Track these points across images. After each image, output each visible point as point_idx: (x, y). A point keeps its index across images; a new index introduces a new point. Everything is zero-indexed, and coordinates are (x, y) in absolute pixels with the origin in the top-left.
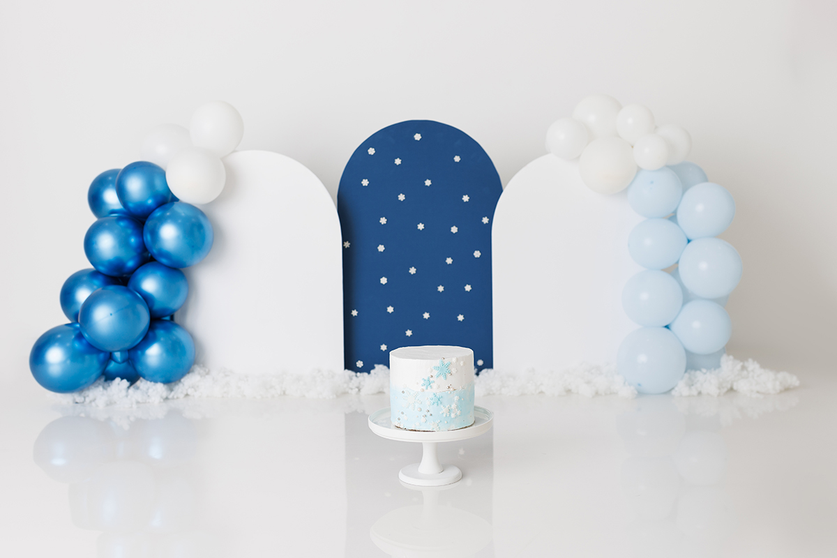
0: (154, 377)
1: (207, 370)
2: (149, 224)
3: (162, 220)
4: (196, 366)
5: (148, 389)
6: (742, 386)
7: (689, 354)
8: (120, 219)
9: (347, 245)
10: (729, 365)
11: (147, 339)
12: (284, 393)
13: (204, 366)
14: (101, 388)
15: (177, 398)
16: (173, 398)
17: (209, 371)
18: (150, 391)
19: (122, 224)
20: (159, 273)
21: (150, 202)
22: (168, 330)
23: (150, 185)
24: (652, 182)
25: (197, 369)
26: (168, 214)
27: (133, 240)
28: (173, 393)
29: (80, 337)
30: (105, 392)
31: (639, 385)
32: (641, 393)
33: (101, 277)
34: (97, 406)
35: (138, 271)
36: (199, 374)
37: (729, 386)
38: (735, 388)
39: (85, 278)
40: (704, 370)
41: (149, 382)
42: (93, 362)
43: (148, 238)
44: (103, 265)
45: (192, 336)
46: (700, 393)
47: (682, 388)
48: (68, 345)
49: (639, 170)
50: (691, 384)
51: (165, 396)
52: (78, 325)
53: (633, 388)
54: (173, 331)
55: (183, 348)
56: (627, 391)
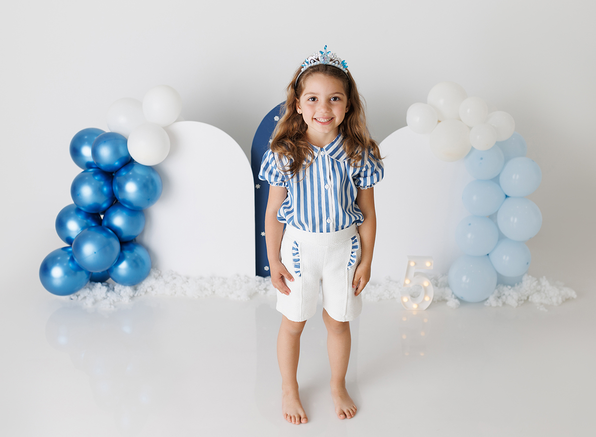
0: (124, 281)
1: (159, 272)
2: (117, 179)
3: (127, 179)
4: (152, 269)
5: (120, 291)
6: (536, 299)
7: (499, 275)
8: (95, 174)
9: (258, 186)
10: (528, 283)
11: (120, 259)
12: (214, 292)
13: (157, 269)
14: (88, 291)
15: (140, 295)
16: (137, 296)
17: (161, 272)
18: (122, 293)
19: (97, 178)
20: (125, 213)
21: (117, 163)
22: (131, 250)
23: (116, 151)
24: (482, 159)
25: (154, 273)
26: (131, 173)
27: (105, 189)
28: (137, 293)
29: (72, 259)
30: (91, 293)
32: (462, 302)
33: (83, 213)
34: (87, 304)
35: (111, 209)
36: (154, 276)
37: (526, 298)
38: (530, 299)
39: (72, 213)
40: (509, 287)
41: (120, 286)
42: (83, 276)
43: (116, 188)
44: (83, 207)
45: (147, 249)
46: (504, 304)
47: (492, 301)
48: (65, 264)
49: (473, 149)
50: (498, 298)
51: (132, 296)
52: (70, 249)
53: (457, 301)
54: (135, 251)
55: (142, 261)
56: (452, 303)
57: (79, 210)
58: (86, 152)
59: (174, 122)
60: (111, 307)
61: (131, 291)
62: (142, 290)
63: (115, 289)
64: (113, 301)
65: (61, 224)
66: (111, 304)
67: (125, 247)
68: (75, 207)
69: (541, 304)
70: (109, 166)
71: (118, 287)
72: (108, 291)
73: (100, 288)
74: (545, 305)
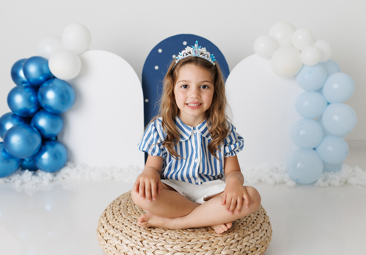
0: (46, 169)
2: (41, 90)
3: (47, 89)
4: (68, 162)
5: (42, 176)
6: (352, 181)
7: (324, 163)
8: (26, 87)
9: (147, 101)
10: (346, 170)
11: (41, 150)
12: (113, 178)
13: (73, 162)
14: (18, 175)
15: (58, 180)
16: (56, 180)
18: (44, 177)
19: (27, 90)
20: (47, 117)
21: (41, 78)
22: (52, 145)
23: (41, 70)
24: (310, 73)
25: (69, 164)
26: (51, 85)
27: (32, 98)
28: (56, 177)
29: (4, 150)
30: (20, 177)
31: (298, 180)
32: (298, 184)
33: (17, 117)
34: (16, 185)
35: (37, 114)
37: (345, 181)
38: (348, 182)
39: (10, 117)
40: (332, 172)
41: (43, 172)
42: (13, 164)
43: (40, 97)
44: (17, 111)
45: (66, 148)
46: (329, 185)
49: (303, 65)
50: (325, 180)
51: (51, 180)
53: (294, 182)
56: (291, 183)
57: (14, 116)
58: (21, 74)
59: (85, 51)
60: (33, 187)
61: (51, 176)
62: (60, 176)
64: (36, 182)
66: (33, 185)
67: (46, 143)
68: (13, 113)
69: (357, 185)
70: (36, 80)
71: (41, 174)
72: (33, 175)
73: (27, 173)
74: (361, 185)
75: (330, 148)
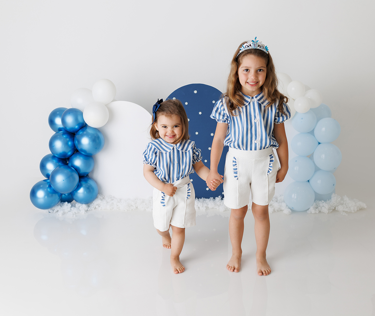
0: (82, 201)
1: (103, 196)
2: (77, 136)
3: (82, 136)
4: (98, 195)
5: (79, 207)
6: (340, 208)
7: (316, 194)
8: (64, 134)
10: (335, 199)
11: (79, 187)
12: (137, 207)
13: (102, 195)
14: (59, 207)
15: (92, 210)
16: (90, 210)
17: (104, 197)
18: (80, 208)
19: (64, 136)
20: (82, 158)
21: (77, 127)
22: (86, 181)
23: (76, 119)
24: (302, 119)
25: (99, 197)
26: (85, 133)
27: (70, 143)
28: (90, 208)
29: (50, 186)
30: (61, 208)
31: (293, 208)
32: (293, 211)
33: (56, 158)
34: (59, 215)
35: (73, 156)
36: (100, 199)
37: (333, 208)
38: (336, 209)
39: (50, 159)
40: (323, 201)
41: (79, 204)
42: (57, 197)
43: (76, 142)
44: (57, 154)
45: (96, 182)
46: (320, 212)
47: (312, 210)
48: (46, 190)
49: (296, 112)
50: (316, 208)
51: (86, 210)
52: (49, 181)
53: (289, 210)
54: (88, 182)
55: (93, 189)
56: (286, 211)
57: (54, 157)
58: (58, 121)
59: (111, 102)
60: (73, 216)
61: (86, 207)
62: (92, 207)
63: (76, 206)
64: (75, 212)
65: (43, 166)
66: (73, 214)
67: (82, 179)
68: (53, 155)
70: (72, 128)
71: (78, 205)
72: (71, 207)
73: (67, 205)
74: (346, 212)
75: (319, 182)
